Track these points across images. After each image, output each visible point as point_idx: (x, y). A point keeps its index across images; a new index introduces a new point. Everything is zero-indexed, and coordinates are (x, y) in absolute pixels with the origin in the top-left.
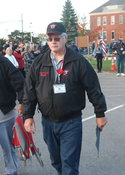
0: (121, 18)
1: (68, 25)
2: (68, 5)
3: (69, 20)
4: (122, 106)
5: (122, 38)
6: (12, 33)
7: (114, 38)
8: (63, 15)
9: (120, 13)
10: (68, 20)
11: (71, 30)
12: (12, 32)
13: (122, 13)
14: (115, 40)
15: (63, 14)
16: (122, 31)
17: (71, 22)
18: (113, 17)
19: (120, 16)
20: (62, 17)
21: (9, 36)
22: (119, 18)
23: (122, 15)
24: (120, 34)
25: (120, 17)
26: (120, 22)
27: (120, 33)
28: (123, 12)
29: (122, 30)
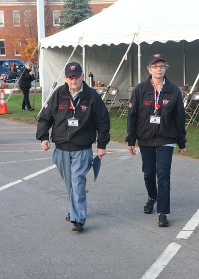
0: (17, 15)
4: (20, 181)
5: (20, 53)
7: (4, 54)
9: (13, 7)
13: (18, 6)
14: (7, 57)
16: (19, 41)
18: (2, 13)
19: (14, 11)
22: (13, 15)
23: (17, 11)
24: (15, 46)
25: (15, 13)
26: (15, 24)
27: (16, 44)
28: (20, 4)
29: (20, 38)
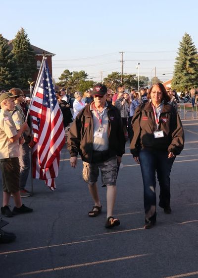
1: (186, 66)
2: (187, 41)
3: (188, 59)
6: (109, 76)
8: (179, 54)
10: (186, 59)
11: (189, 72)
12: (109, 74)
15: (179, 52)
17: (190, 62)
20: (179, 56)
21: (106, 79)
